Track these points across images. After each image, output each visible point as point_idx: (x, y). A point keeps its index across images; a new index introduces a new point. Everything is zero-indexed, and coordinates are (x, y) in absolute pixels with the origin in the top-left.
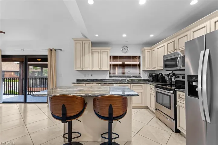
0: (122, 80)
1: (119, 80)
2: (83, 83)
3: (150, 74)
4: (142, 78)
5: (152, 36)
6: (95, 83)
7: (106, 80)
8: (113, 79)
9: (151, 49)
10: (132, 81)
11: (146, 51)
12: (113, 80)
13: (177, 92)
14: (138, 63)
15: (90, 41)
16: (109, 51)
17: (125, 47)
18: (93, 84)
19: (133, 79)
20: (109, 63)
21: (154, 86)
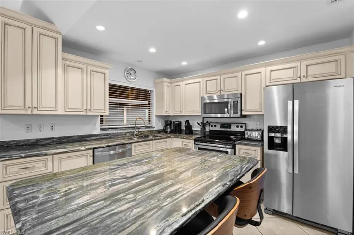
0: (125, 134)
1: (121, 134)
2: (46, 155)
3: (166, 121)
4: (155, 129)
5: (184, 63)
6: (83, 148)
7: (93, 138)
8: (110, 134)
9: (171, 83)
10: (141, 134)
11: (166, 84)
12: (110, 136)
13: (236, 145)
14: (146, 103)
15: (59, 33)
16: (107, 72)
17: (131, 71)
18: (77, 151)
19: (142, 131)
20: (108, 99)
21: (193, 142)
